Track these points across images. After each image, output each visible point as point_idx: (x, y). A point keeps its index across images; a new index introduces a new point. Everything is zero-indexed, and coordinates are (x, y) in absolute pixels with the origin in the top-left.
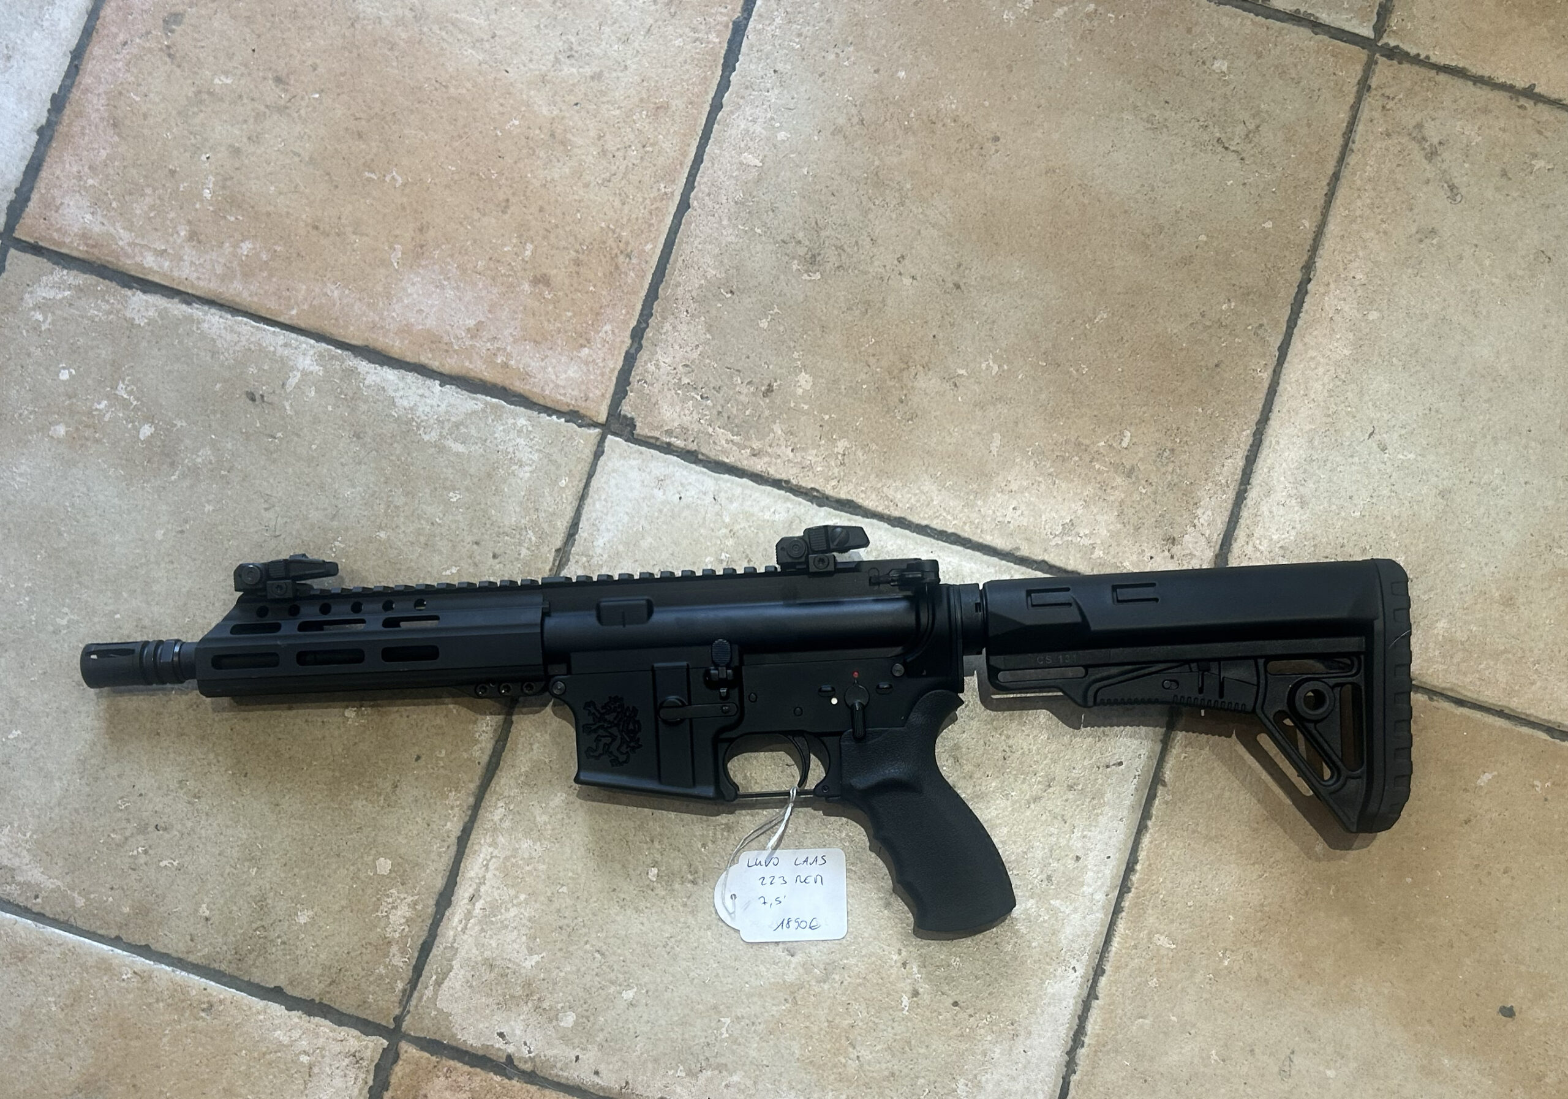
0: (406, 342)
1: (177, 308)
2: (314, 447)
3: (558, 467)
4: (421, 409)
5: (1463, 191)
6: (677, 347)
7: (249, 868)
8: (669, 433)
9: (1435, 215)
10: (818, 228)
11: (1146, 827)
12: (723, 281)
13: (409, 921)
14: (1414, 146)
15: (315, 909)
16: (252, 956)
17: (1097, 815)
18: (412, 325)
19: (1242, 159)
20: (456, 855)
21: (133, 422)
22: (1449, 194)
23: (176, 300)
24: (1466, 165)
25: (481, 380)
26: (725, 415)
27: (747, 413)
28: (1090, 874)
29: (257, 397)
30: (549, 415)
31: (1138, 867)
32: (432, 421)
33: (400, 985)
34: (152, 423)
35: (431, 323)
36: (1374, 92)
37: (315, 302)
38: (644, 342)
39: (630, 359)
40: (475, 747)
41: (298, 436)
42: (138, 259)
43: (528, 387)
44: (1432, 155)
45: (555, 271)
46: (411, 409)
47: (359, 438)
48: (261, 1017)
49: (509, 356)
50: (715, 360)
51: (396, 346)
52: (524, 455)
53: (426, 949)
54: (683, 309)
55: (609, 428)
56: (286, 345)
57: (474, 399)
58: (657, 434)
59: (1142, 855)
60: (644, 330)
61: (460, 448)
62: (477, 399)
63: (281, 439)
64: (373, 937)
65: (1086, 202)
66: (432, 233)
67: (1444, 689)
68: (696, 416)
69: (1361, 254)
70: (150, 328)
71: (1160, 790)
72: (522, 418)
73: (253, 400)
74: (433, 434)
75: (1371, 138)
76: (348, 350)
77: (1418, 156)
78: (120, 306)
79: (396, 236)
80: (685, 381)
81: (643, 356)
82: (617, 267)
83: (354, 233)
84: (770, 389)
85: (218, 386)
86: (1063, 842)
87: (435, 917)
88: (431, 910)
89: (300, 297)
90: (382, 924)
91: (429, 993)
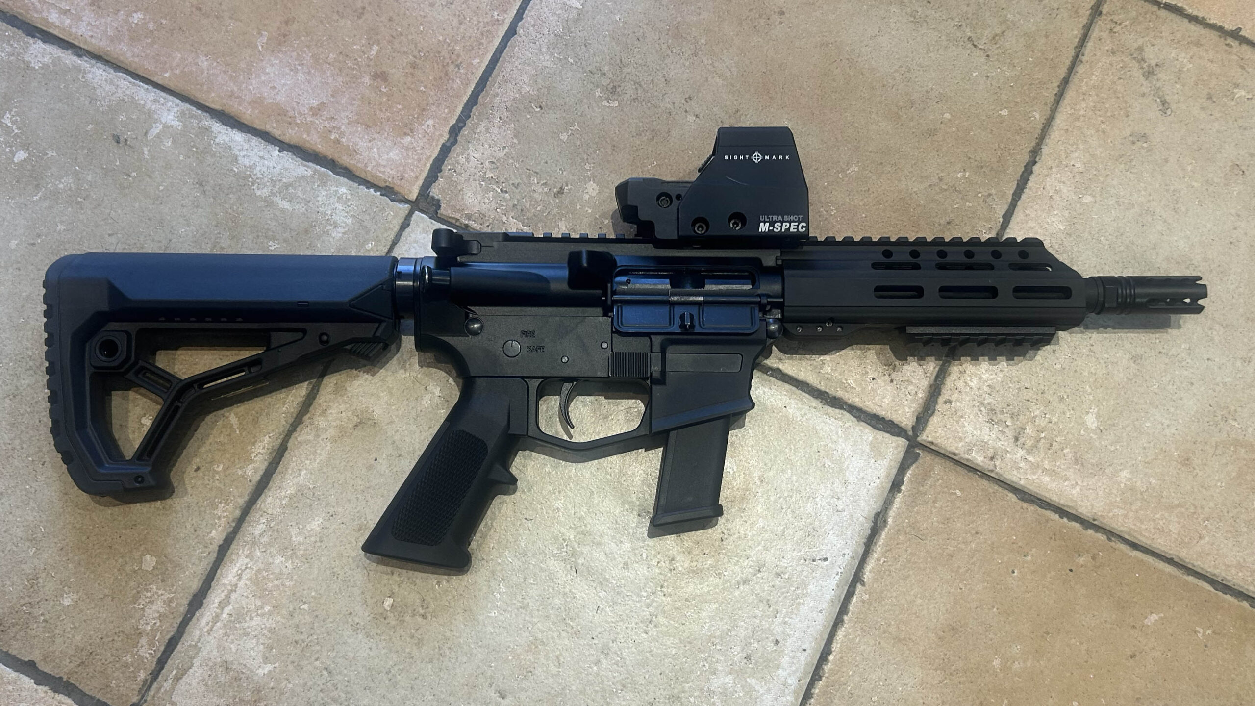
0: (257, 111)
1: (69, 59)
2: (161, 188)
3: (368, 233)
4: (258, 168)
5: (1174, 106)
6: (486, 146)
7: (29, 547)
8: (469, 216)
9: (1148, 123)
10: (622, 65)
11: (842, 621)
12: (535, 97)
13: (162, 617)
14: (1135, 64)
15: (80, 594)
16: (14, 630)
17: (799, 604)
18: (265, 98)
19: (988, 56)
20: (215, 562)
21: (11, 147)
22: (1161, 107)
23: (70, 52)
24: (1178, 86)
25: (314, 151)
26: (519, 207)
27: (539, 208)
28: (787, 658)
29: (122, 139)
30: (368, 188)
31: (831, 658)
32: (266, 179)
33: (142, 675)
34: (28, 149)
35: (281, 98)
36: (1104, 17)
37: (186, 69)
38: (459, 138)
39: (445, 151)
40: (250, 467)
41: (150, 177)
42: (45, 14)
43: (352, 162)
44: (1149, 73)
45: (394, 70)
46: (250, 167)
47: (201, 185)
48: (10, 688)
49: (342, 134)
50: (518, 161)
51: (247, 114)
52: (339, 218)
53: (172, 644)
54: (497, 115)
55: (417, 206)
56: (155, 101)
57: (305, 166)
58: (457, 216)
59: (836, 646)
60: (462, 127)
61: (286, 205)
62: (308, 167)
63: (134, 178)
64: (127, 626)
65: (852, 73)
66: (295, 26)
67: (1122, 531)
68: (494, 205)
69: (1081, 147)
70: (42, 71)
71: (859, 586)
72: (343, 187)
73: (118, 142)
74: (265, 190)
75: (1099, 54)
76: (207, 112)
77: (1137, 73)
78: (21, 51)
79: (265, 25)
80: (490, 175)
81: (457, 149)
82: (446, 74)
83: (231, 18)
84: (561, 191)
85: (90, 127)
86: (765, 625)
87: (186, 615)
88: (183, 609)
89: (174, 64)
90: (137, 616)
91: (167, 685)
